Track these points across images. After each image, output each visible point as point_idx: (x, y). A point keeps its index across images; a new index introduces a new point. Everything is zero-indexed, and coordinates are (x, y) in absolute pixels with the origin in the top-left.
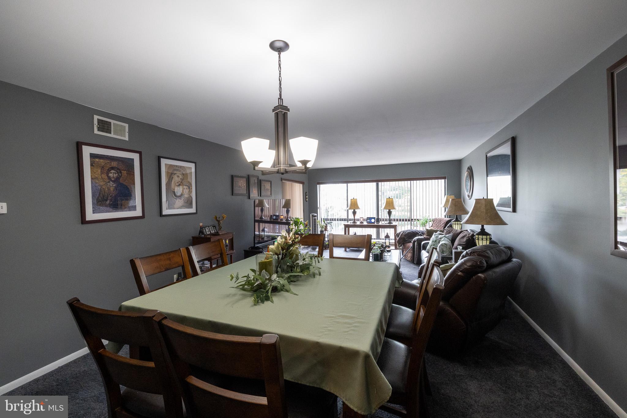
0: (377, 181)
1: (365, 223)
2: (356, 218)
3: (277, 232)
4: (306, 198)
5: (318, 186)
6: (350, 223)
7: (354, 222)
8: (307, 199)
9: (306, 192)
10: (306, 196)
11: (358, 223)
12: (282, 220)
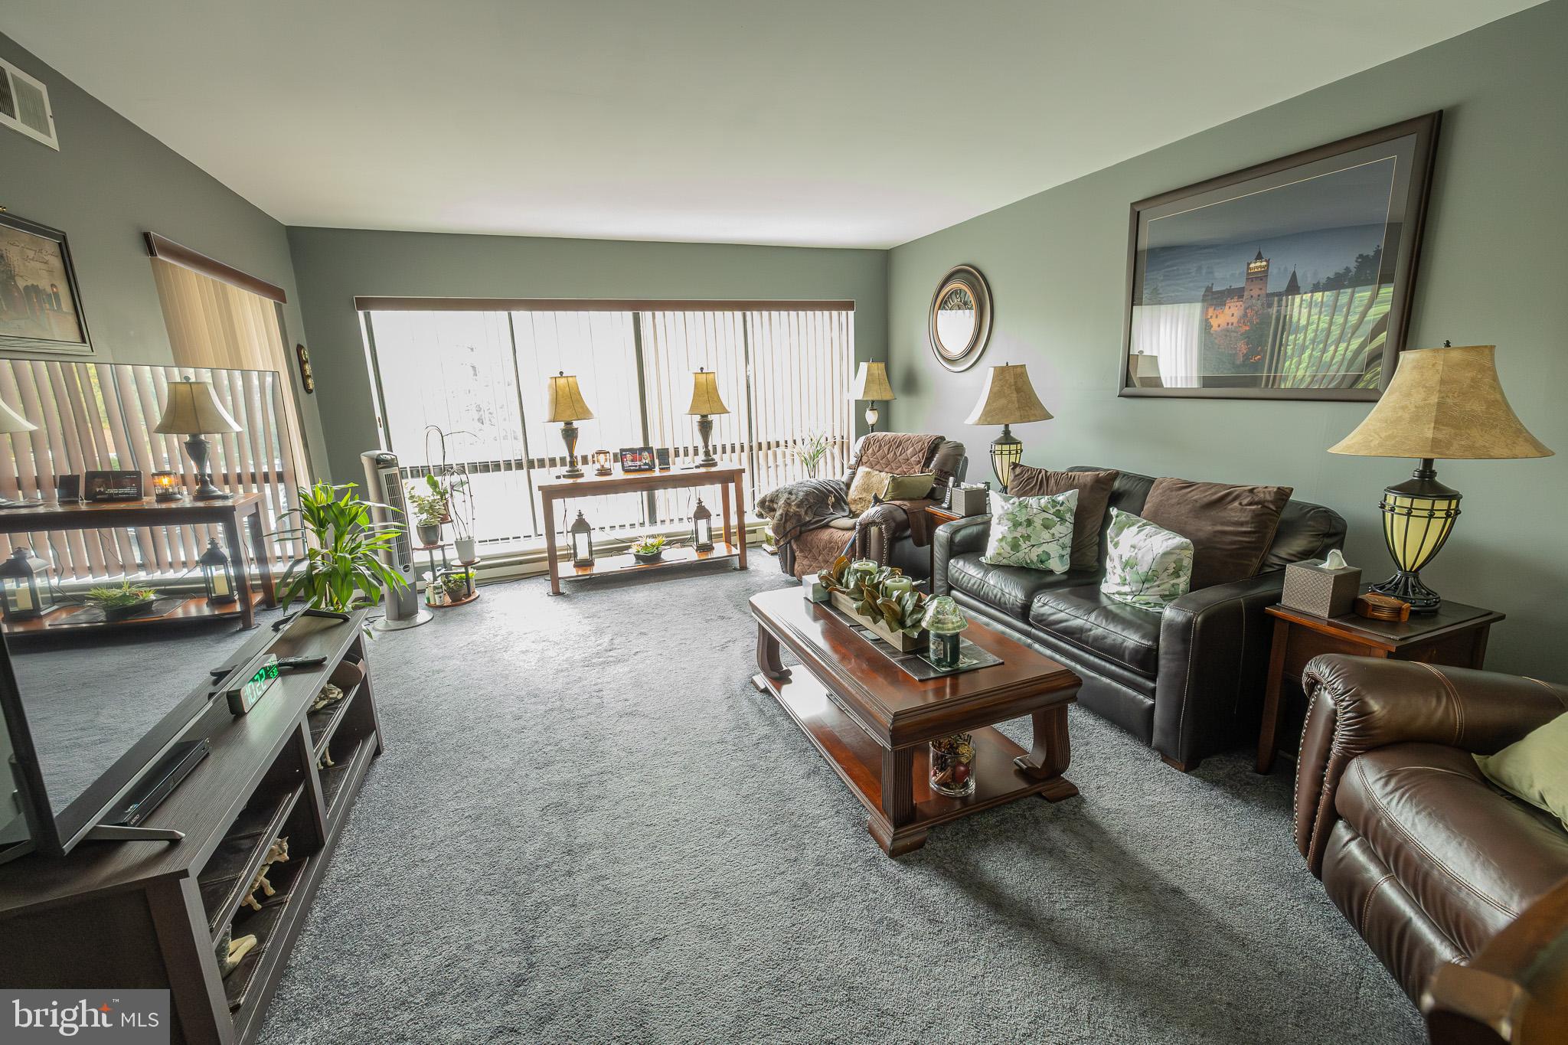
0: (637, 306)
1: (618, 474)
2: (578, 452)
3: (138, 561)
4: (305, 377)
5: (361, 314)
6: (558, 477)
7: (574, 473)
8: (310, 381)
9: (299, 348)
10: (302, 363)
11: (589, 474)
12: (165, 497)
